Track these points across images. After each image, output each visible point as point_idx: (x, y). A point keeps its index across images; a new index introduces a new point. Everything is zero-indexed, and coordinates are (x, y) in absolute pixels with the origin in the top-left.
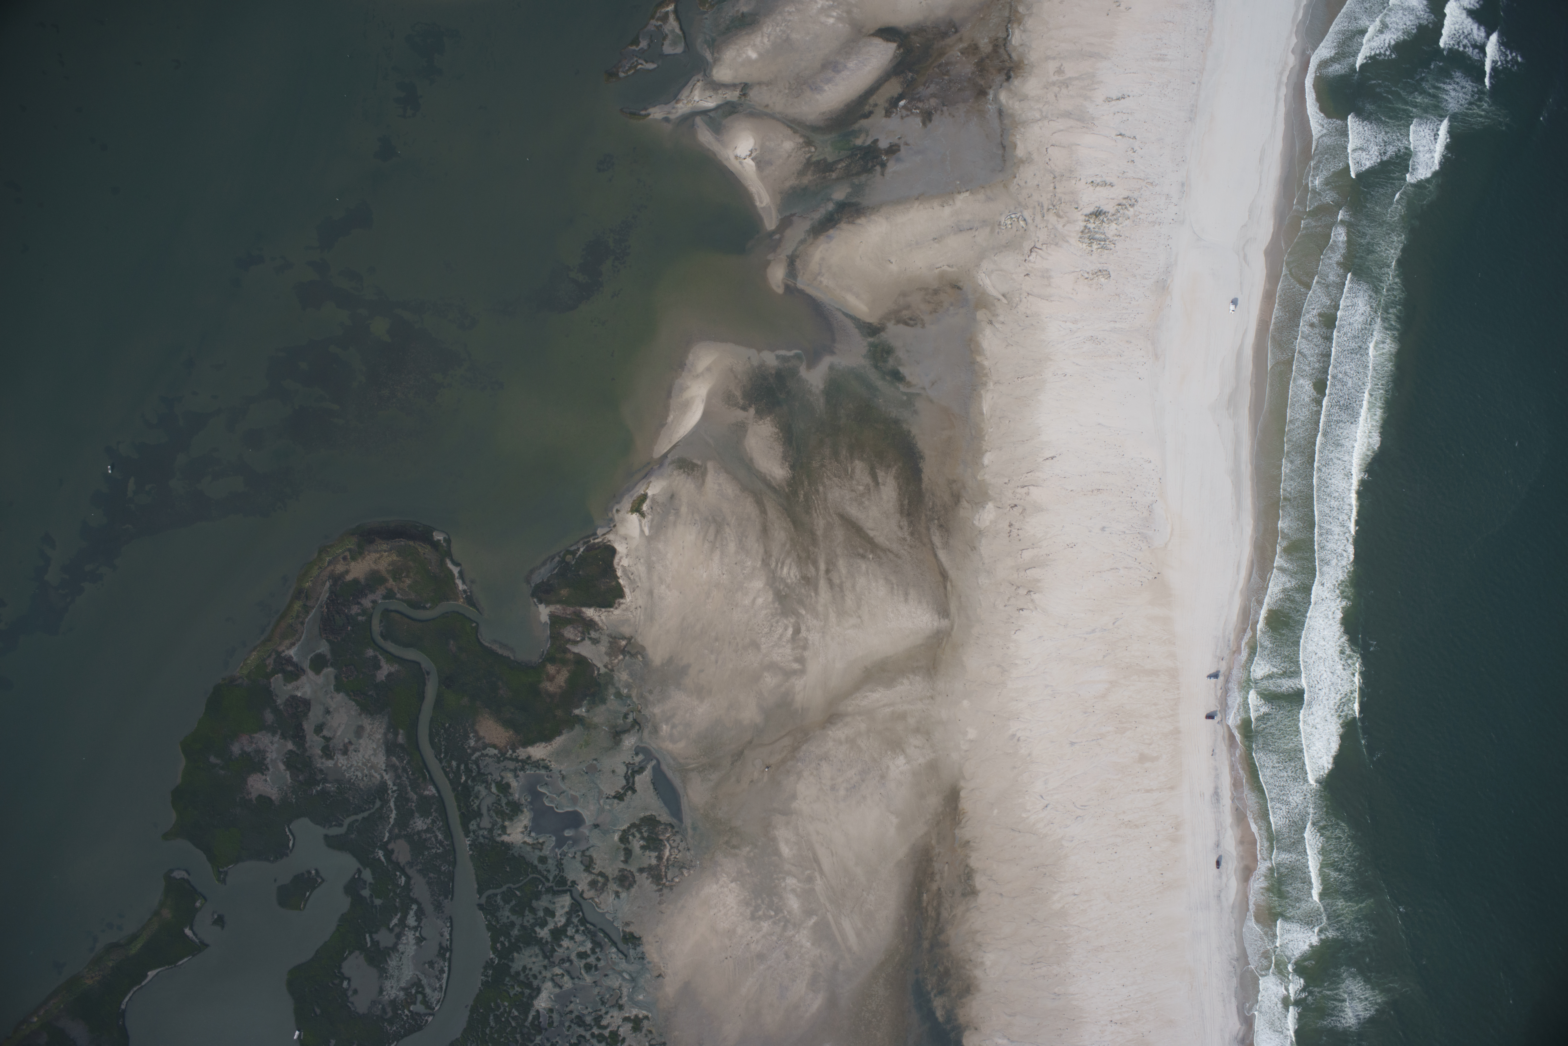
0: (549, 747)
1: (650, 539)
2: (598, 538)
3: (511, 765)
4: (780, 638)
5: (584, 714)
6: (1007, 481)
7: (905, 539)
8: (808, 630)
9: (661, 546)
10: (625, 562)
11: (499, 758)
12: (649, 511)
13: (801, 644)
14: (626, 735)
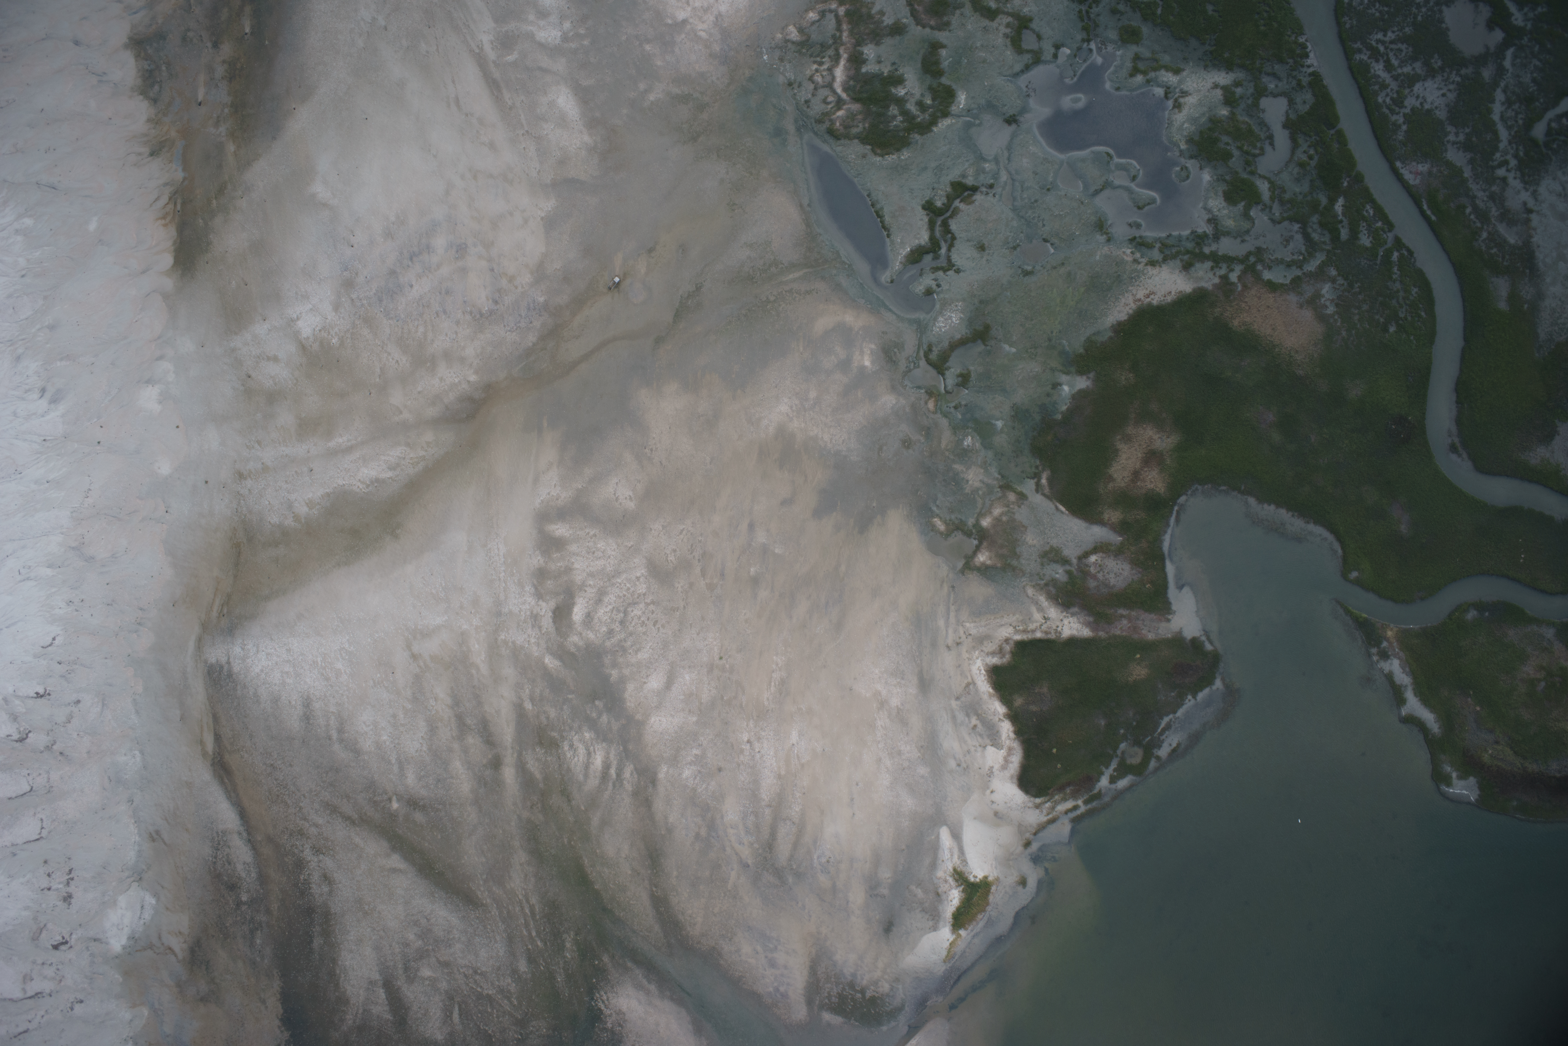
0: (1141, 294)
1: (937, 819)
2: (1067, 812)
3: (1226, 246)
4: (601, 594)
5: (1064, 378)
6: (78, 1008)
7: (317, 851)
8: (535, 618)
9: (909, 803)
10: (993, 757)
11: (1260, 260)
12: (943, 888)
13: (549, 584)
14: (958, 336)
